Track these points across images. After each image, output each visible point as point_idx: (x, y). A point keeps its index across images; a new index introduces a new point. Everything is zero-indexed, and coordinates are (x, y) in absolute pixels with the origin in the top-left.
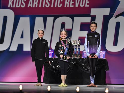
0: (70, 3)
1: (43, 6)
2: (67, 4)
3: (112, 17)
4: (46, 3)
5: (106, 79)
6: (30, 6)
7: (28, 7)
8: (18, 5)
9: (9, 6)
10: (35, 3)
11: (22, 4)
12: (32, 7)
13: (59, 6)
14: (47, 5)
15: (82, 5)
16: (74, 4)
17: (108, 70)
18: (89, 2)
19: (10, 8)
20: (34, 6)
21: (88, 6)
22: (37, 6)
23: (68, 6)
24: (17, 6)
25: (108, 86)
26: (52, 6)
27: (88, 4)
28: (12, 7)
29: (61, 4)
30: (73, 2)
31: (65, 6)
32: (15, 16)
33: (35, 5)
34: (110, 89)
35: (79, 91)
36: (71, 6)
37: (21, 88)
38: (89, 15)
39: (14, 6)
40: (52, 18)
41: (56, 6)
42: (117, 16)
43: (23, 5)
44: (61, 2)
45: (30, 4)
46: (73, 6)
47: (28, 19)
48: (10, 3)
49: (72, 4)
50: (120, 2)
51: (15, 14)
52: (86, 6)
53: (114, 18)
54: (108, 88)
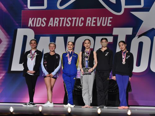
0: (91, 22)
1: (64, 25)
2: (88, 23)
3: (135, 37)
4: (67, 22)
5: (129, 101)
6: (51, 25)
7: (49, 26)
8: (39, 24)
9: (29, 26)
10: (55, 22)
11: (42, 23)
12: (52, 26)
13: (80, 25)
14: (68, 24)
15: (104, 24)
16: (96, 23)
17: (130, 91)
18: (111, 21)
19: (30, 27)
20: (54, 26)
21: (110, 25)
22: (57, 26)
23: (89, 25)
24: (37, 26)
25: (131, 107)
26: (73, 25)
27: (110, 23)
28: (32, 26)
29: (82, 24)
30: (95, 22)
31: (87, 25)
32: (35, 35)
33: (56, 24)
34: (133, 111)
35: (101, 113)
36: (93, 25)
37: (40, 109)
38: (111, 35)
39: (34, 26)
40: (73, 38)
41: (77, 25)
42: (140, 36)
43: (43, 25)
44: (82, 21)
45: (51, 23)
46: (94, 25)
47: (48, 39)
48: (30, 22)
49: (94, 23)
50: (142, 21)
51: (35, 33)
52: (108, 25)
53: (136, 37)
54: (131, 109)
